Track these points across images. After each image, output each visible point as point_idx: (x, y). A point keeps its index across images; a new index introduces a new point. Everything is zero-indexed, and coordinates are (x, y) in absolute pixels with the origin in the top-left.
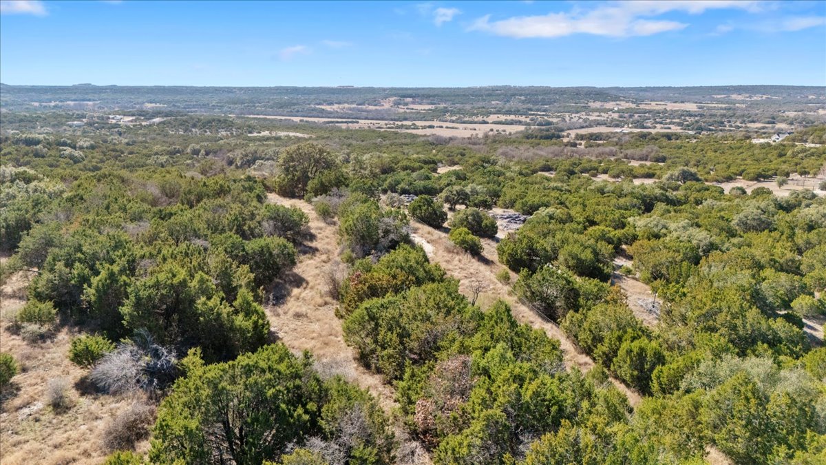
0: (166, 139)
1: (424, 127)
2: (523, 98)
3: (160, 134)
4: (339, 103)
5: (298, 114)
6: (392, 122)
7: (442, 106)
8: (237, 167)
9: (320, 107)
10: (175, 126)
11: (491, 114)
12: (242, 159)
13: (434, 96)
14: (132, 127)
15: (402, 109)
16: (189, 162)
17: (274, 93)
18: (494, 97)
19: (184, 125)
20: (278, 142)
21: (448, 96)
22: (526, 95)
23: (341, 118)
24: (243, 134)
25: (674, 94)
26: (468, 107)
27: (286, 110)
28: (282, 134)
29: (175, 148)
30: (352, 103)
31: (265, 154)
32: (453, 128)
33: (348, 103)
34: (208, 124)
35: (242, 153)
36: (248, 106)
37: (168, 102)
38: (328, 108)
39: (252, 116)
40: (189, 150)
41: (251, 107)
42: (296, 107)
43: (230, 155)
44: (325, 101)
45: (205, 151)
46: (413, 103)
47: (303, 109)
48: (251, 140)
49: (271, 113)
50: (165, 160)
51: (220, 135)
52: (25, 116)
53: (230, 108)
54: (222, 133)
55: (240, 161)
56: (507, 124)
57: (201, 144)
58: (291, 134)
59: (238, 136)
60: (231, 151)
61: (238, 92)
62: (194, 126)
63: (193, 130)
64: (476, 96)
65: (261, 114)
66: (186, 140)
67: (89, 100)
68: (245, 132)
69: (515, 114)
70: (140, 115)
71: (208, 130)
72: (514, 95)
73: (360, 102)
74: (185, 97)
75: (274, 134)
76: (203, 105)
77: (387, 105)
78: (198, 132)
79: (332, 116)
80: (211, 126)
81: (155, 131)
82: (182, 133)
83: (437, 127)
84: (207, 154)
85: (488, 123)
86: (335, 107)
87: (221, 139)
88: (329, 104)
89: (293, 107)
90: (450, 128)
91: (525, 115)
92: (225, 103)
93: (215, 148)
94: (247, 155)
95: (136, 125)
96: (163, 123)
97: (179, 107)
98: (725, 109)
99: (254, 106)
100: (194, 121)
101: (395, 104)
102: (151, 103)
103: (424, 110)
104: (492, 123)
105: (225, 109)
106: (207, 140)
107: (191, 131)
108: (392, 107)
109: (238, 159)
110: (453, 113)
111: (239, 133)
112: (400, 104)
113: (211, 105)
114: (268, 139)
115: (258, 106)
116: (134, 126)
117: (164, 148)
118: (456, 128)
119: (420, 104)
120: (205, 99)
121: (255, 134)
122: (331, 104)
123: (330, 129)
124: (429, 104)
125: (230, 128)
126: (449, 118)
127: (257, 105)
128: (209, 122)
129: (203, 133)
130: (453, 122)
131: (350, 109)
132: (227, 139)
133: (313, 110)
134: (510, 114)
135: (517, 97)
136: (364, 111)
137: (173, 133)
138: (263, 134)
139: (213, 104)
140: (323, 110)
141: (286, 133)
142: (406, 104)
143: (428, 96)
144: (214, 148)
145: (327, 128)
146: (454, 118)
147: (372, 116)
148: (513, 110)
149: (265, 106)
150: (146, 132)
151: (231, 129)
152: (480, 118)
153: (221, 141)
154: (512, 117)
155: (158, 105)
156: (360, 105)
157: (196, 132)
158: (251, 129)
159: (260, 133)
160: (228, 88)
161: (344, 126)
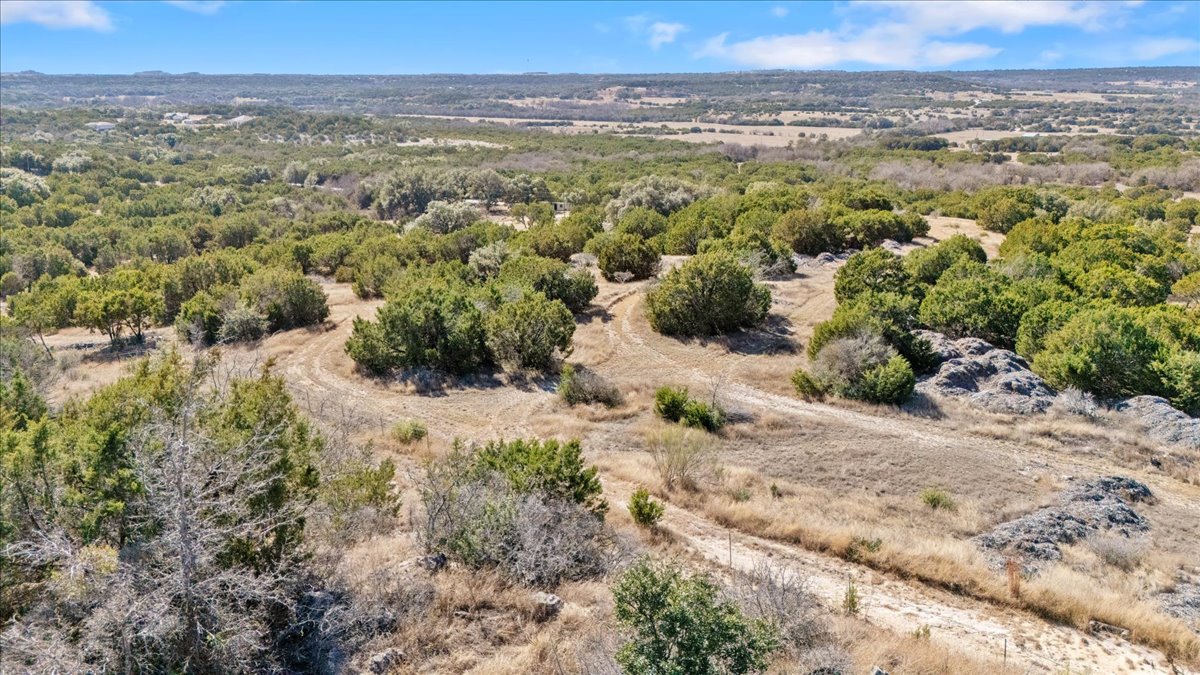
0: (250, 152)
1: (685, 132)
2: (818, 86)
3: (241, 144)
4: (533, 96)
5: (472, 112)
6: (627, 124)
7: (697, 99)
8: (382, 213)
9: (506, 101)
10: (269, 129)
11: (781, 109)
12: (391, 192)
13: (680, 84)
14: (196, 131)
15: (634, 105)
16: (278, 200)
17: (431, 83)
18: (773, 86)
19: (284, 127)
20: (452, 158)
21: (702, 83)
22: (823, 82)
23: (541, 118)
24: (387, 142)
25: (1044, 80)
26: (740, 100)
27: (453, 106)
28: (457, 143)
29: (258, 170)
30: (553, 95)
31: (441, 183)
32: (732, 132)
33: (547, 96)
34: (327, 125)
35: (390, 182)
36: (393, 100)
37: (271, 95)
38: (518, 103)
39: (400, 115)
40: (286, 173)
41: (399, 102)
42: (469, 102)
43: (366, 183)
44: (511, 93)
45: (319, 175)
46: (648, 95)
47: (480, 104)
48: (403, 153)
49: (430, 111)
50: (224, 197)
51: (347, 145)
52: (20, 113)
53: (365, 103)
54: (352, 141)
55: (388, 198)
56: (817, 125)
57: (313, 161)
58: (474, 143)
59: (381, 146)
60: (368, 174)
61: (376, 82)
62: (303, 129)
63: (302, 136)
64: (745, 83)
65: (415, 113)
66: (285, 154)
67: (152, 94)
68: (392, 139)
69: (822, 110)
70: (217, 113)
71: (326, 136)
72: (804, 82)
73: (567, 93)
74: (296, 89)
75: (441, 143)
76: (324, 99)
77: (608, 98)
78: (310, 140)
79: (526, 114)
80: (333, 129)
81: (235, 137)
82: (282, 141)
83: (705, 131)
84: (321, 181)
85: (782, 124)
86: (529, 101)
87: (350, 152)
88: (517, 98)
89: (463, 101)
90: (728, 132)
91: (838, 111)
92: (357, 96)
93: (338, 168)
94: (400, 186)
95: (205, 128)
96: (251, 124)
97: (286, 103)
98: (1155, 101)
99: (402, 100)
100: (303, 121)
101: (620, 97)
102: (244, 97)
103: (670, 105)
104: (789, 125)
105: (357, 105)
106: (325, 154)
107: (297, 138)
108: (616, 100)
109: (383, 193)
110: (718, 109)
111: (381, 142)
112: (627, 96)
113: (335, 100)
114: (432, 152)
115: (408, 101)
116: (200, 129)
117: (239, 169)
118: (738, 132)
119: (660, 96)
120: (327, 91)
121: (409, 143)
122: (520, 97)
123: (533, 134)
124: (673, 96)
125: (365, 132)
126: (713, 116)
127: (407, 99)
128: (329, 122)
129: (319, 141)
130: (725, 122)
131: (552, 104)
132: (361, 152)
133: (494, 106)
134: (813, 110)
135: (809, 85)
136: (575, 108)
137: (267, 141)
138: (422, 142)
139: (339, 97)
140: (511, 105)
141: (464, 142)
142: (638, 97)
143: (671, 84)
144: (335, 168)
145: (528, 133)
146: (725, 117)
147: (591, 115)
148: (816, 103)
149: (419, 101)
150: (217, 139)
151: (368, 134)
152: (765, 117)
153: (350, 155)
154: (818, 115)
155: (255, 99)
156: (566, 98)
157: (306, 139)
158: (401, 134)
159: (418, 141)
160: (361, 76)
161: (556, 130)
